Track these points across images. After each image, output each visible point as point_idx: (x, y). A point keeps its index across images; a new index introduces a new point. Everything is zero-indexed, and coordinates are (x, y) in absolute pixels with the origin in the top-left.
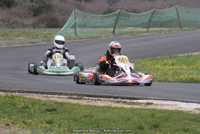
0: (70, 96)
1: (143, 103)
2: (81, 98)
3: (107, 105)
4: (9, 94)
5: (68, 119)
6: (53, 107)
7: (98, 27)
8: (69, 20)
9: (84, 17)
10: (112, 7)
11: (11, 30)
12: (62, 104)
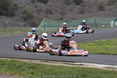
0: (42, 60)
1: (78, 64)
2: (48, 62)
3: (60, 65)
4: (12, 59)
5: (41, 72)
6: (34, 66)
7: (56, 27)
8: (42, 23)
9: (49, 22)
10: (63, 17)
11: (13, 28)
12: (38, 64)
